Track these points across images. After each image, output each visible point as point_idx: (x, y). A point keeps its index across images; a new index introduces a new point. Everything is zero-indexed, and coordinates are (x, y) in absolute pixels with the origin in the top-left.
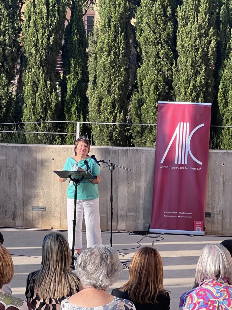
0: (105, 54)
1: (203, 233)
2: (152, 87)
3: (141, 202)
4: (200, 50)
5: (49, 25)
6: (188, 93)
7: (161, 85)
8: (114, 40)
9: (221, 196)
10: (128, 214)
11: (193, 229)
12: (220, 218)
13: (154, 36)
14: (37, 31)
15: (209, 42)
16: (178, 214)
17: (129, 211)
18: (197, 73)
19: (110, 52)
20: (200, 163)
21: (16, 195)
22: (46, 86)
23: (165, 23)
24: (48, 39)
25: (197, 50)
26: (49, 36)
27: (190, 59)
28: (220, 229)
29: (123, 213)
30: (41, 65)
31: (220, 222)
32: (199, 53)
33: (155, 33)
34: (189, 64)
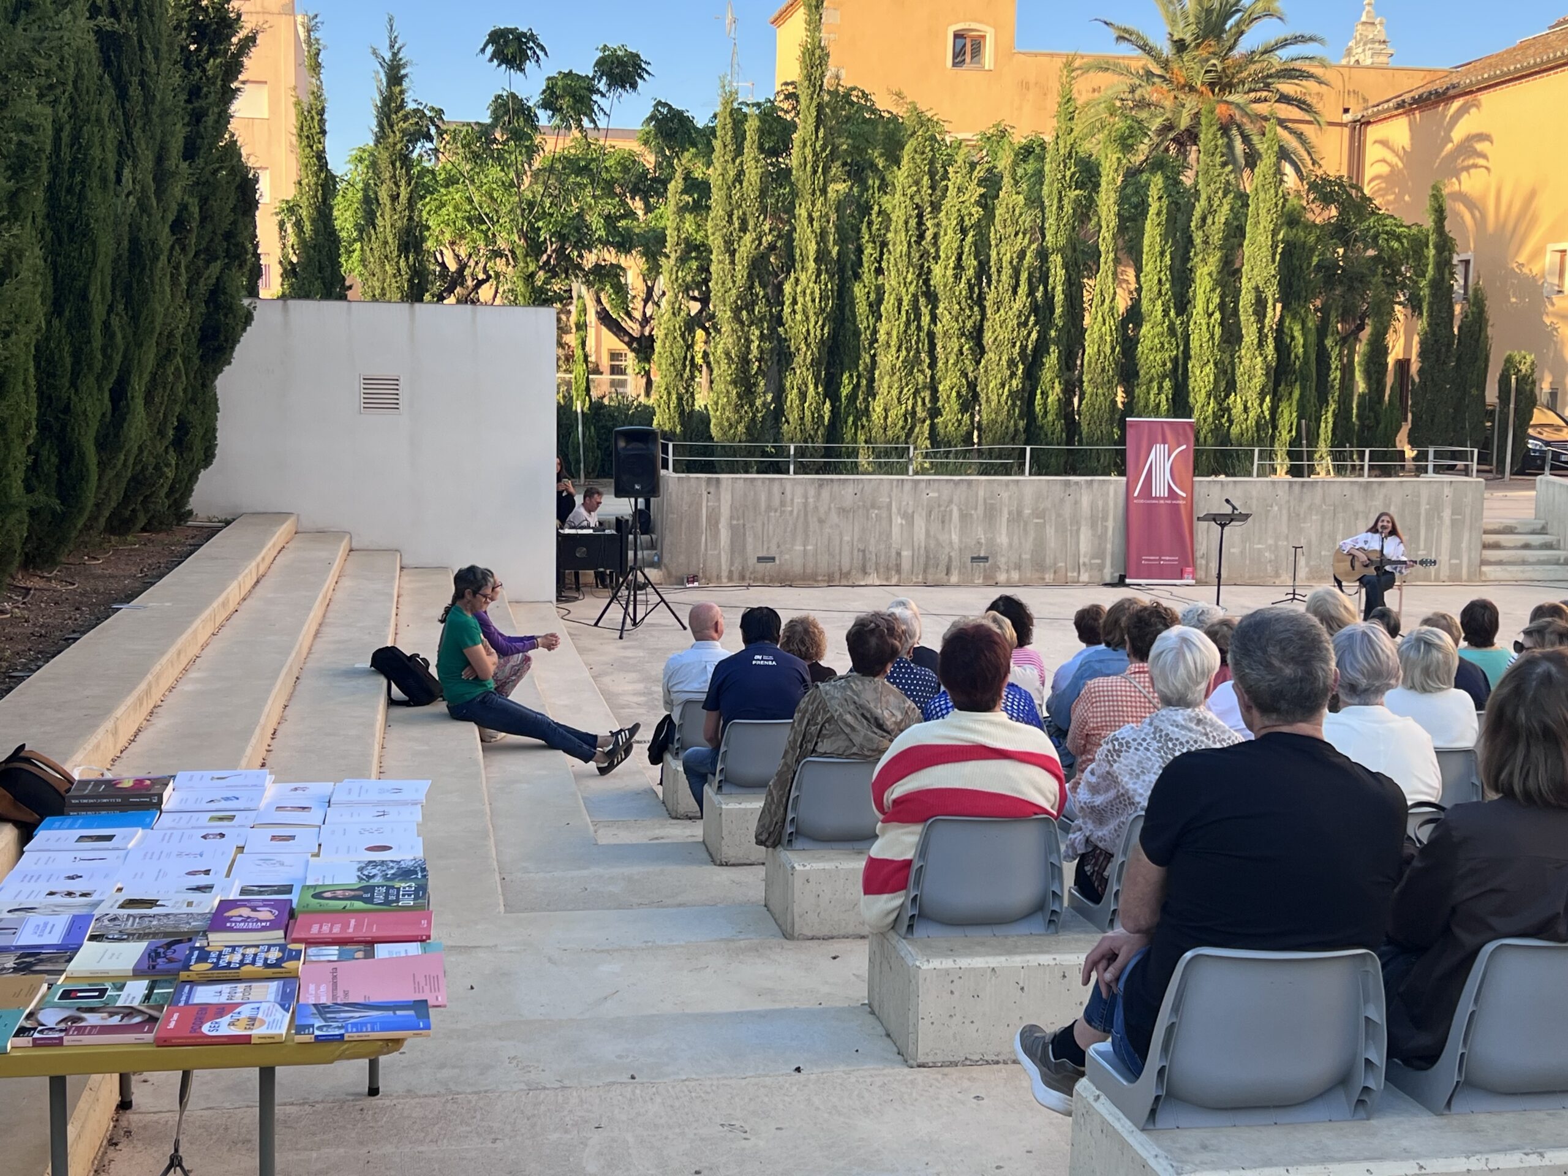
0: (893, 350)
1: (1193, 582)
2: (954, 394)
3: (1109, 546)
4: (1018, 344)
5: (822, 310)
6: (1003, 402)
7: (964, 391)
8: (905, 331)
9: (1205, 536)
10: (1093, 561)
11: (1182, 578)
12: (1204, 562)
13: (956, 326)
14: (807, 318)
15: (1029, 334)
16: (1160, 560)
17: (1093, 558)
18: (1013, 375)
19: (900, 347)
20: (1184, 495)
21: (951, 543)
22: (818, 393)
23: (971, 308)
24: (822, 330)
25: (1014, 346)
26: (823, 326)
27: (1005, 357)
28: (1203, 576)
29: (1087, 560)
30: (812, 365)
31: (1204, 568)
32: (1017, 347)
33: (957, 321)
34: (1004, 363)
